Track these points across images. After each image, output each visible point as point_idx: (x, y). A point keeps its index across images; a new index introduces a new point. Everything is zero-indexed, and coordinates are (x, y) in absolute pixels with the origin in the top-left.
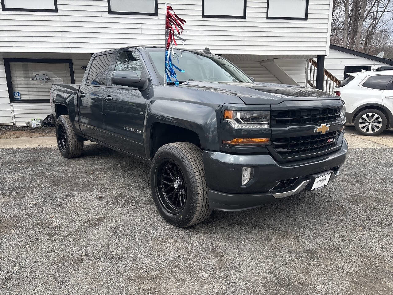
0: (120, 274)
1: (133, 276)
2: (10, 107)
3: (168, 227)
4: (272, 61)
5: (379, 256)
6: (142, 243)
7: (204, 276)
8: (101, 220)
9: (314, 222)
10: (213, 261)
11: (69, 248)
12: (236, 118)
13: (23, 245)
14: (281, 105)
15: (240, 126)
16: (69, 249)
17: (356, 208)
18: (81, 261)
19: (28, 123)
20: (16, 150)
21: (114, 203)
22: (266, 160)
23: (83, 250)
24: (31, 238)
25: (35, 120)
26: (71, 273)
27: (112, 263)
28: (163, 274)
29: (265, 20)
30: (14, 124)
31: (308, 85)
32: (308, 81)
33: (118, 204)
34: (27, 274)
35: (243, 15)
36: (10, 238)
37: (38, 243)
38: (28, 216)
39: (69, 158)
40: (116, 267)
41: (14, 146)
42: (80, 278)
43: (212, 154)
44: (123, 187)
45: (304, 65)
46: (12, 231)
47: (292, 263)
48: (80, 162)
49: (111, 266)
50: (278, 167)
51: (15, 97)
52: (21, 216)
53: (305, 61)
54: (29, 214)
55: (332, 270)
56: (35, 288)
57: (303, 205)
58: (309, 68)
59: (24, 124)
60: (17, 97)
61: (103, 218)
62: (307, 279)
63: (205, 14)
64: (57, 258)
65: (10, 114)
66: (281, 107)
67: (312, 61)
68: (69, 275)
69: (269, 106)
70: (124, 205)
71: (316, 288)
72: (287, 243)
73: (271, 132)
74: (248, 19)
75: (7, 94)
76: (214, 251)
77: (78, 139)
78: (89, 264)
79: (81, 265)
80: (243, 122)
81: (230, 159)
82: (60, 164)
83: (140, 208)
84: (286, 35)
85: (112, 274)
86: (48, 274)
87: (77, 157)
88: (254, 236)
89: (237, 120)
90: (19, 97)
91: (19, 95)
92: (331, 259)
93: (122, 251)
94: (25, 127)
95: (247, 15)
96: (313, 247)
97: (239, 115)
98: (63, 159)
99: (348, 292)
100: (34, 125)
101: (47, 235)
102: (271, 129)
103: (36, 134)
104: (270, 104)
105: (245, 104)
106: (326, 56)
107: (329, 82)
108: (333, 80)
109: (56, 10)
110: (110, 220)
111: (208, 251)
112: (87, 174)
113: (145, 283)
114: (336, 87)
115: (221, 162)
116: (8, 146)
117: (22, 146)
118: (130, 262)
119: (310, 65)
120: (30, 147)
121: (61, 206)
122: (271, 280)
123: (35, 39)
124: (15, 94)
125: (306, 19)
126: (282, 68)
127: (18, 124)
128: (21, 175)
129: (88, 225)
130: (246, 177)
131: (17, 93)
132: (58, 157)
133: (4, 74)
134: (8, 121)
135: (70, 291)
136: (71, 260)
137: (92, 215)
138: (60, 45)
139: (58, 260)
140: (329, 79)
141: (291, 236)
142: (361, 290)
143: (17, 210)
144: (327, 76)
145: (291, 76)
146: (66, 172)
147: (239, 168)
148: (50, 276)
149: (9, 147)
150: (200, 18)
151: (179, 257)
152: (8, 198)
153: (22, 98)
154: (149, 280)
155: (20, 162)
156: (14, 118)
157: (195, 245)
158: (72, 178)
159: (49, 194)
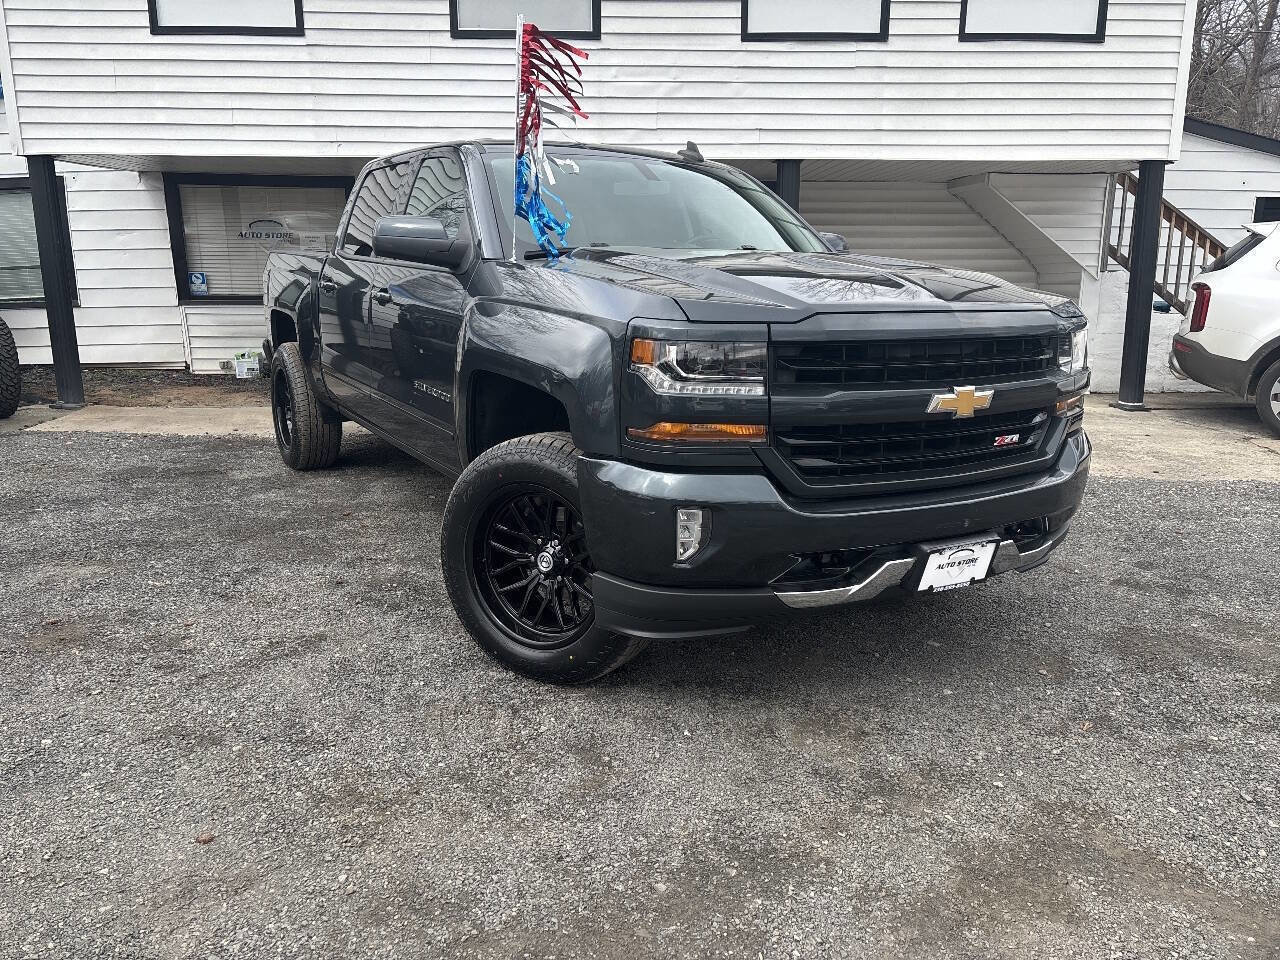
0: (302, 781)
1: (333, 790)
2: (177, 315)
3: (491, 674)
4: (983, 181)
5: (1097, 808)
6: (399, 709)
7: (526, 810)
8: (313, 643)
9: (945, 697)
10: (574, 772)
11: (201, 707)
12: (662, 361)
13: (88, 689)
14: (804, 326)
15: (678, 385)
16: (198, 709)
17: (1109, 664)
18: (217, 742)
19: (226, 365)
20: (167, 440)
21: (370, 599)
22: (754, 489)
23: (234, 714)
24: (114, 673)
25: (243, 355)
26: (180, 766)
27: (294, 753)
28: (417, 793)
29: (953, 43)
30: (188, 367)
31: (1111, 260)
32: (1111, 247)
33: (379, 603)
34: (70, 759)
35: (877, 30)
36: (61, 670)
37: (127, 688)
38: (131, 616)
39: (300, 470)
40: (299, 764)
41: (171, 429)
42: (194, 782)
43: (602, 465)
44: (418, 558)
45: (1099, 194)
46: (75, 651)
47: (804, 802)
48: (330, 481)
49: (288, 760)
50: (788, 511)
51: (194, 288)
52: (111, 616)
53: (1103, 182)
54: (132, 612)
55: (914, 830)
56: (74, 793)
57: (937, 645)
58: (1118, 203)
59: (214, 368)
60: (198, 286)
61: (322, 637)
62: (823, 847)
63: (752, 29)
64: (159, 728)
65: (178, 336)
66: (802, 333)
67: (1127, 181)
68: (173, 772)
69: (764, 327)
70: (395, 607)
71: (837, 872)
72: (818, 748)
73: (770, 407)
74: (893, 43)
75: (170, 280)
76: (588, 751)
77: (324, 416)
78: (234, 749)
79: (214, 750)
80: (684, 374)
81: (644, 482)
82: (267, 484)
83: (436, 618)
84: (1027, 92)
85: (282, 780)
86: (120, 765)
87: (324, 468)
88: (729, 720)
89: (666, 368)
90: (204, 287)
91: (203, 283)
92: (931, 801)
93: (334, 724)
94: (217, 377)
95: (893, 29)
96: (895, 763)
97: (672, 354)
98: (284, 470)
99: (931, 895)
100: (242, 370)
101: (158, 668)
102: (769, 399)
103: (239, 398)
104: (769, 324)
105: (688, 320)
106: (1171, 162)
107: (1187, 253)
108: (1204, 247)
109: (299, 31)
110: (338, 643)
111: (570, 748)
112: (331, 515)
113: (356, 810)
114: (1204, 270)
115: (621, 491)
116: (154, 427)
117: (186, 430)
118: (342, 756)
119: (1119, 194)
120: (211, 432)
121: (224, 597)
122: (714, 839)
123: (239, 118)
124: (194, 278)
125: (1099, 37)
126: (1018, 206)
127: (199, 368)
128: (153, 509)
129: (276, 651)
130: (689, 536)
131: (199, 276)
132: (273, 465)
133: (162, 221)
134: (173, 357)
135: (157, 808)
136: (193, 737)
137: (298, 626)
138: (309, 135)
139: (159, 731)
140: (1189, 242)
141: (843, 729)
142: (977, 893)
143: (104, 601)
144: (1181, 230)
145: (1047, 232)
146: (276, 506)
147: (666, 509)
148: (124, 768)
149: (153, 429)
150: (736, 42)
151: (484, 755)
152: (97, 569)
153: (214, 292)
154: (369, 804)
155: (166, 474)
156: (188, 351)
157: (543, 728)
158: (284, 524)
159: (208, 565)
